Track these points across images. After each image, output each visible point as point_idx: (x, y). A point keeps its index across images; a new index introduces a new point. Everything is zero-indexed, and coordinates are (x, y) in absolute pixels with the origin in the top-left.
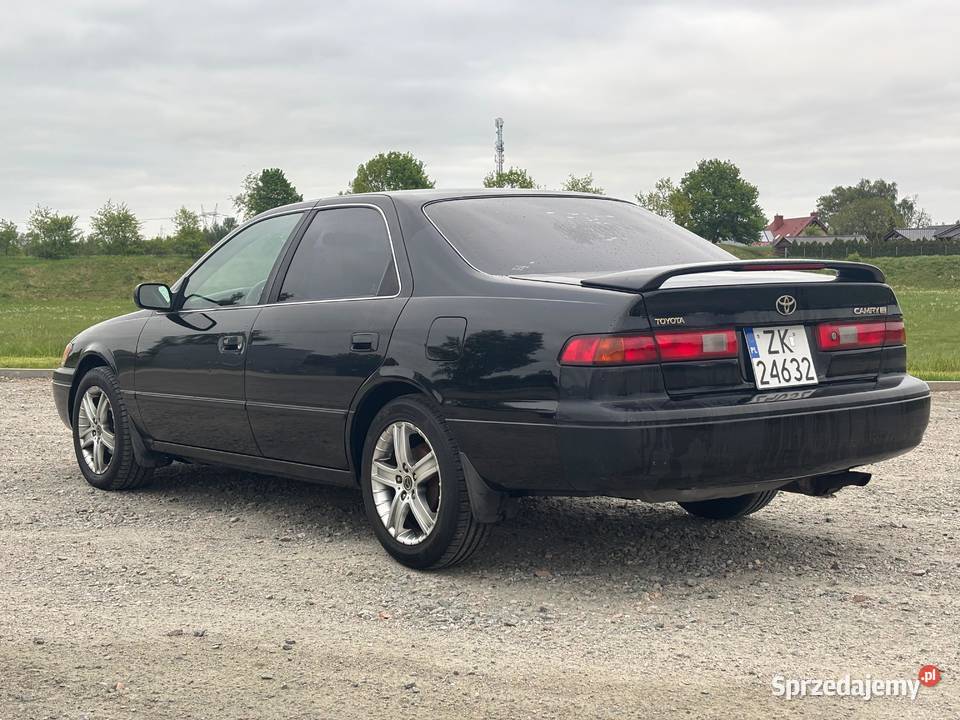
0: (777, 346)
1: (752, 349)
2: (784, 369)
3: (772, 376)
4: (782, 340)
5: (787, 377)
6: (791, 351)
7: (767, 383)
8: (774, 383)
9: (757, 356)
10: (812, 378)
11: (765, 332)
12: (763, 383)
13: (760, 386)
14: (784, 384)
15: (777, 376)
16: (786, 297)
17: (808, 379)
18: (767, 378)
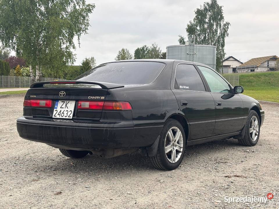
0: (64, 106)
1: (56, 106)
2: (63, 113)
3: (58, 114)
4: (66, 105)
5: (62, 116)
6: (68, 108)
7: (56, 116)
8: (58, 117)
9: (57, 108)
10: (70, 117)
11: (62, 102)
12: (54, 116)
13: (53, 117)
14: (61, 117)
15: (60, 115)
16: (62, 92)
17: (69, 117)
18: (57, 115)
